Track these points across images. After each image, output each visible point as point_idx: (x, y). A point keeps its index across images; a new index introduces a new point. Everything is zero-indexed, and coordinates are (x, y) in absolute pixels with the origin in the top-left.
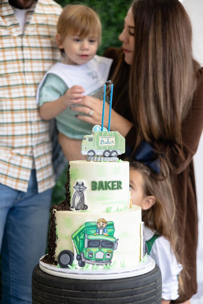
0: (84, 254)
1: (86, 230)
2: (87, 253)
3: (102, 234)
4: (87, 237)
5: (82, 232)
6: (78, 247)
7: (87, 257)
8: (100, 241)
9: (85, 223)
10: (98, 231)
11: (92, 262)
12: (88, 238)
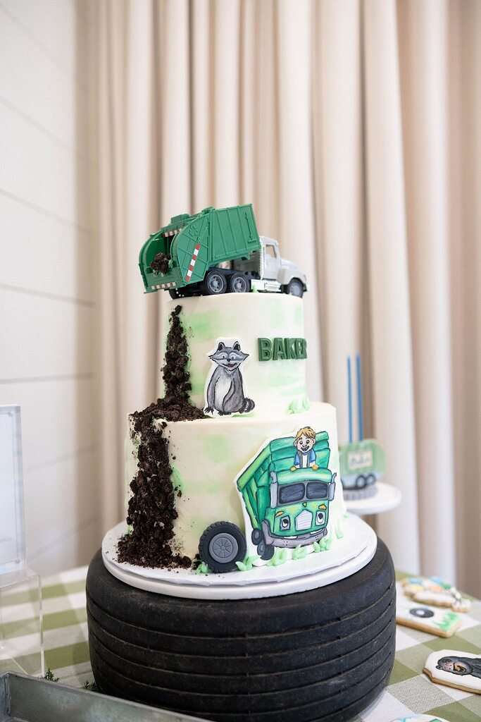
0: (269, 526)
1: (273, 462)
2: (278, 520)
3: (307, 468)
4: (275, 481)
5: (263, 469)
6: (256, 508)
7: (277, 531)
8: (303, 485)
9: (270, 444)
10: (298, 461)
11: (289, 542)
12: (277, 482)
